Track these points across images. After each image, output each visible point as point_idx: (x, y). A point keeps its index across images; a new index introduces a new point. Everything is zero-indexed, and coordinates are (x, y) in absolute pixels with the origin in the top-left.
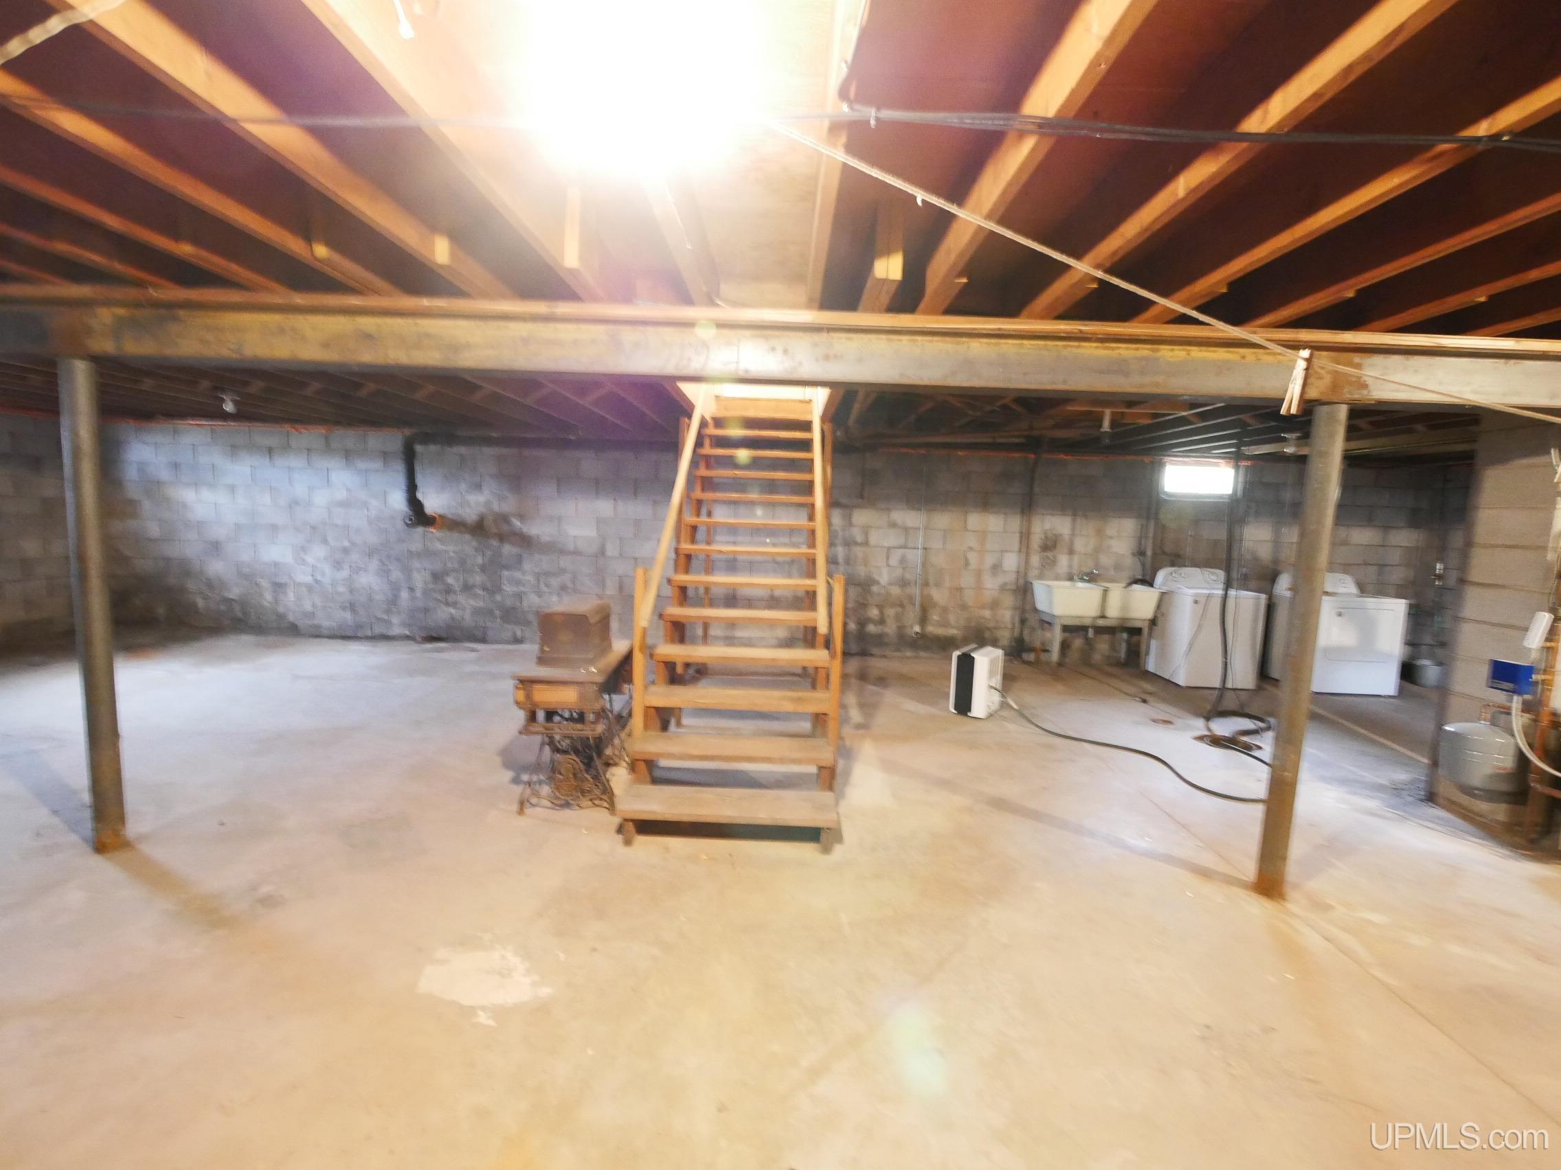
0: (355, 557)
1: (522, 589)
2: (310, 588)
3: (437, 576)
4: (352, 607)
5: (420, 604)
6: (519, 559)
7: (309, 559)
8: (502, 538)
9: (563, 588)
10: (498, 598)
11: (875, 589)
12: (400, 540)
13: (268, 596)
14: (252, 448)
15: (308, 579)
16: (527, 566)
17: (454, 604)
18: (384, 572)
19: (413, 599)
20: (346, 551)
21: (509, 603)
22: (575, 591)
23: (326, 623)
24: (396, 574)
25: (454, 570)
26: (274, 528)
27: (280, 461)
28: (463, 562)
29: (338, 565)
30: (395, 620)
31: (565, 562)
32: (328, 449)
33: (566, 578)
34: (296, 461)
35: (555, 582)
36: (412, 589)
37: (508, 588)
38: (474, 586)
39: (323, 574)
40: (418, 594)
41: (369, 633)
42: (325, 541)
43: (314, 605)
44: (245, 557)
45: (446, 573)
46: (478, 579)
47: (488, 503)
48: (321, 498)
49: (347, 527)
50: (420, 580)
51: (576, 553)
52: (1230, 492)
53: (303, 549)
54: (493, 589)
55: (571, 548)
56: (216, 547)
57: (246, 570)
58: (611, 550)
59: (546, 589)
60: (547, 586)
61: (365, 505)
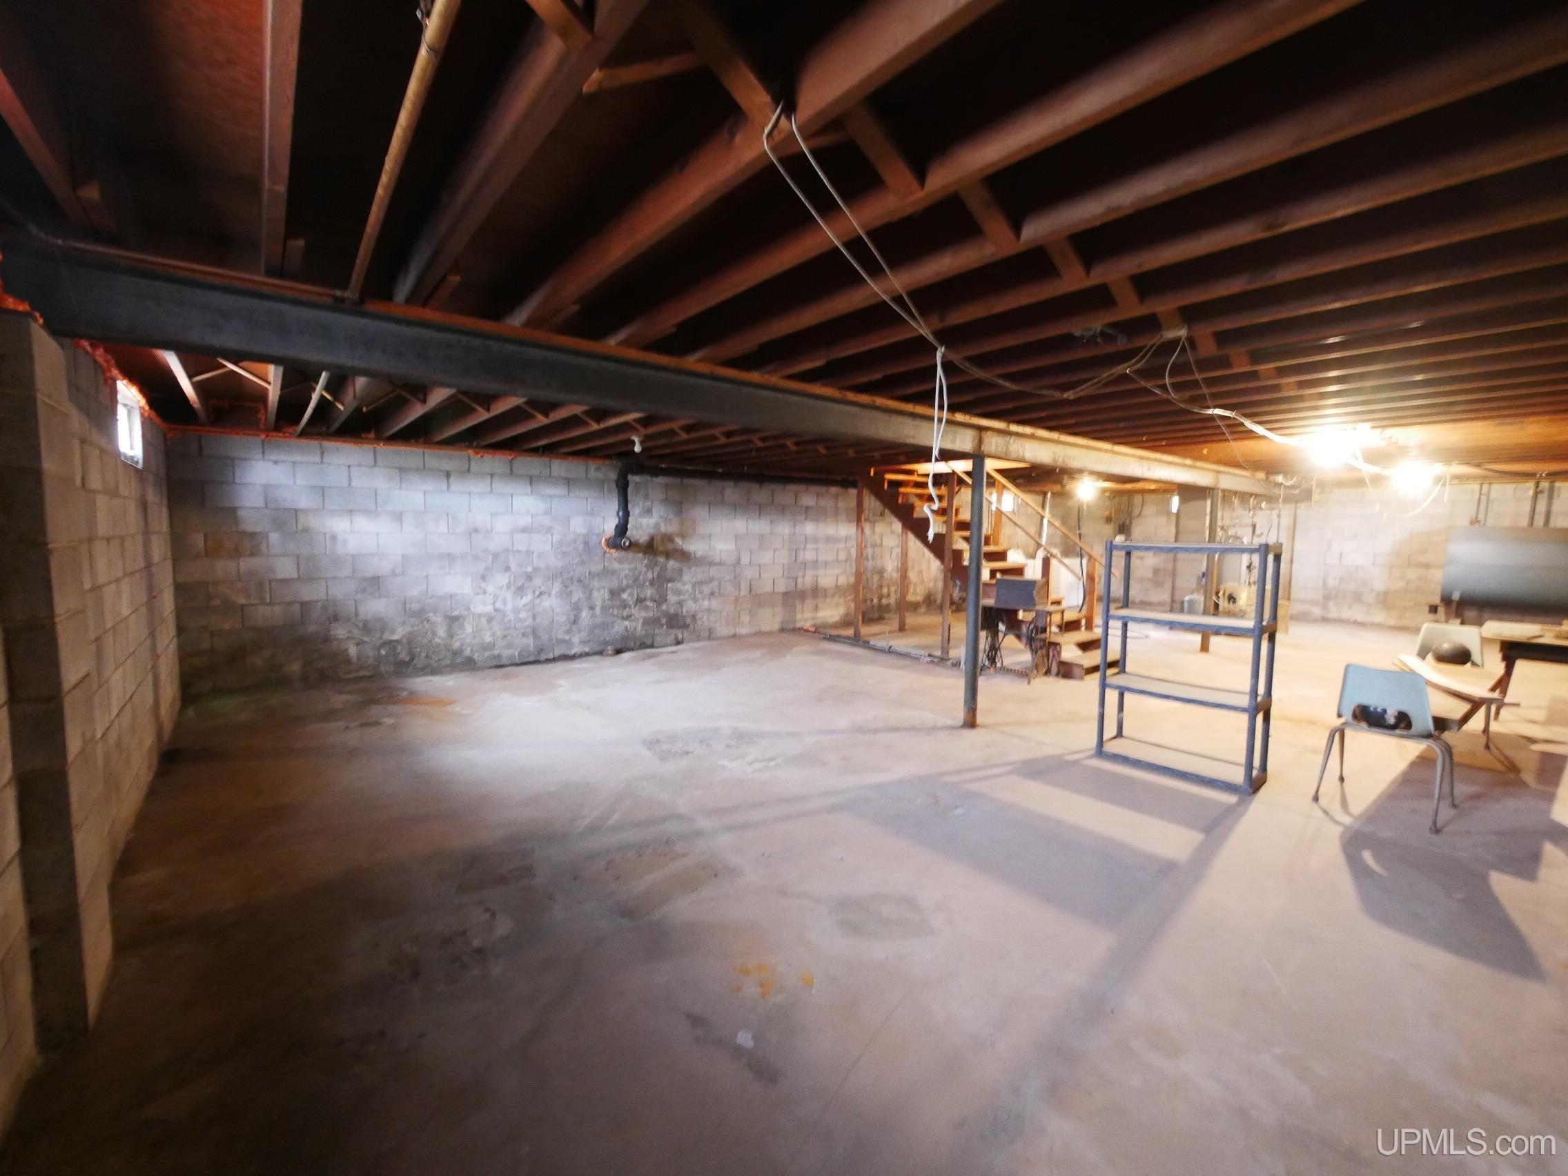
0: (537, 581)
1: (682, 597)
2: (490, 620)
3: (614, 593)
4: (534, 632)
5: (598, 621)
6: (680, 572)
7: (490, 589)
8: (668, 555)
9: (712, 594)
10: (664, 607)
11: (885, 575)
12: (582, 563)
13: (442, 632)
14: (423, 470)
15: (489, 609)
16: (686, 578)
17: (628, 618)
18: (566, 593)
19: (593, 616)
20: (529, 578)
21: (672, 610)
22: (721, 595)
23: (506, 653)
24: (578, 595)
25: (628, 586)
26: (451, 558)
27: (456, 485)
28: (636, 580)
29: (520, 591)
30: (576, 639)
31: (713, 572)
32: (512, 474)
33: (714, 585)
34: (477, 487)
35: (706, 589)
36: (592, 608)
37: (672, 598)
38: (645, 599)
39: (505, 603)
40: (598, 611)
41: (551, 656)
42: (508, 569)
43: (493, 635)
44: (414, 592)
45: (623, 590)
46: (649, 592)
47: (657, 525)
48: (503, 525)
49: (529, 553)
50: (600, 596)
51: (720, 564)
52: (1011, 510)
53: (483, 578)
54: (661, 600)
55: (717, 560)
56: (374, 583)
57: (415, 606)
58: (745, 560)
59: (700, 596)
60: (701, 592)
61: (549, 530)
